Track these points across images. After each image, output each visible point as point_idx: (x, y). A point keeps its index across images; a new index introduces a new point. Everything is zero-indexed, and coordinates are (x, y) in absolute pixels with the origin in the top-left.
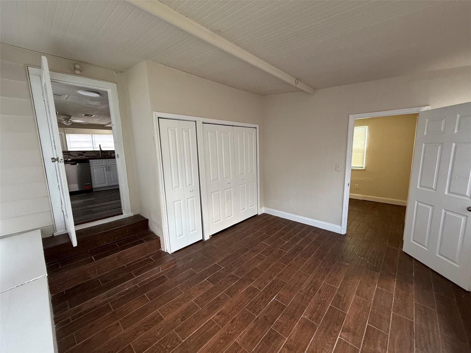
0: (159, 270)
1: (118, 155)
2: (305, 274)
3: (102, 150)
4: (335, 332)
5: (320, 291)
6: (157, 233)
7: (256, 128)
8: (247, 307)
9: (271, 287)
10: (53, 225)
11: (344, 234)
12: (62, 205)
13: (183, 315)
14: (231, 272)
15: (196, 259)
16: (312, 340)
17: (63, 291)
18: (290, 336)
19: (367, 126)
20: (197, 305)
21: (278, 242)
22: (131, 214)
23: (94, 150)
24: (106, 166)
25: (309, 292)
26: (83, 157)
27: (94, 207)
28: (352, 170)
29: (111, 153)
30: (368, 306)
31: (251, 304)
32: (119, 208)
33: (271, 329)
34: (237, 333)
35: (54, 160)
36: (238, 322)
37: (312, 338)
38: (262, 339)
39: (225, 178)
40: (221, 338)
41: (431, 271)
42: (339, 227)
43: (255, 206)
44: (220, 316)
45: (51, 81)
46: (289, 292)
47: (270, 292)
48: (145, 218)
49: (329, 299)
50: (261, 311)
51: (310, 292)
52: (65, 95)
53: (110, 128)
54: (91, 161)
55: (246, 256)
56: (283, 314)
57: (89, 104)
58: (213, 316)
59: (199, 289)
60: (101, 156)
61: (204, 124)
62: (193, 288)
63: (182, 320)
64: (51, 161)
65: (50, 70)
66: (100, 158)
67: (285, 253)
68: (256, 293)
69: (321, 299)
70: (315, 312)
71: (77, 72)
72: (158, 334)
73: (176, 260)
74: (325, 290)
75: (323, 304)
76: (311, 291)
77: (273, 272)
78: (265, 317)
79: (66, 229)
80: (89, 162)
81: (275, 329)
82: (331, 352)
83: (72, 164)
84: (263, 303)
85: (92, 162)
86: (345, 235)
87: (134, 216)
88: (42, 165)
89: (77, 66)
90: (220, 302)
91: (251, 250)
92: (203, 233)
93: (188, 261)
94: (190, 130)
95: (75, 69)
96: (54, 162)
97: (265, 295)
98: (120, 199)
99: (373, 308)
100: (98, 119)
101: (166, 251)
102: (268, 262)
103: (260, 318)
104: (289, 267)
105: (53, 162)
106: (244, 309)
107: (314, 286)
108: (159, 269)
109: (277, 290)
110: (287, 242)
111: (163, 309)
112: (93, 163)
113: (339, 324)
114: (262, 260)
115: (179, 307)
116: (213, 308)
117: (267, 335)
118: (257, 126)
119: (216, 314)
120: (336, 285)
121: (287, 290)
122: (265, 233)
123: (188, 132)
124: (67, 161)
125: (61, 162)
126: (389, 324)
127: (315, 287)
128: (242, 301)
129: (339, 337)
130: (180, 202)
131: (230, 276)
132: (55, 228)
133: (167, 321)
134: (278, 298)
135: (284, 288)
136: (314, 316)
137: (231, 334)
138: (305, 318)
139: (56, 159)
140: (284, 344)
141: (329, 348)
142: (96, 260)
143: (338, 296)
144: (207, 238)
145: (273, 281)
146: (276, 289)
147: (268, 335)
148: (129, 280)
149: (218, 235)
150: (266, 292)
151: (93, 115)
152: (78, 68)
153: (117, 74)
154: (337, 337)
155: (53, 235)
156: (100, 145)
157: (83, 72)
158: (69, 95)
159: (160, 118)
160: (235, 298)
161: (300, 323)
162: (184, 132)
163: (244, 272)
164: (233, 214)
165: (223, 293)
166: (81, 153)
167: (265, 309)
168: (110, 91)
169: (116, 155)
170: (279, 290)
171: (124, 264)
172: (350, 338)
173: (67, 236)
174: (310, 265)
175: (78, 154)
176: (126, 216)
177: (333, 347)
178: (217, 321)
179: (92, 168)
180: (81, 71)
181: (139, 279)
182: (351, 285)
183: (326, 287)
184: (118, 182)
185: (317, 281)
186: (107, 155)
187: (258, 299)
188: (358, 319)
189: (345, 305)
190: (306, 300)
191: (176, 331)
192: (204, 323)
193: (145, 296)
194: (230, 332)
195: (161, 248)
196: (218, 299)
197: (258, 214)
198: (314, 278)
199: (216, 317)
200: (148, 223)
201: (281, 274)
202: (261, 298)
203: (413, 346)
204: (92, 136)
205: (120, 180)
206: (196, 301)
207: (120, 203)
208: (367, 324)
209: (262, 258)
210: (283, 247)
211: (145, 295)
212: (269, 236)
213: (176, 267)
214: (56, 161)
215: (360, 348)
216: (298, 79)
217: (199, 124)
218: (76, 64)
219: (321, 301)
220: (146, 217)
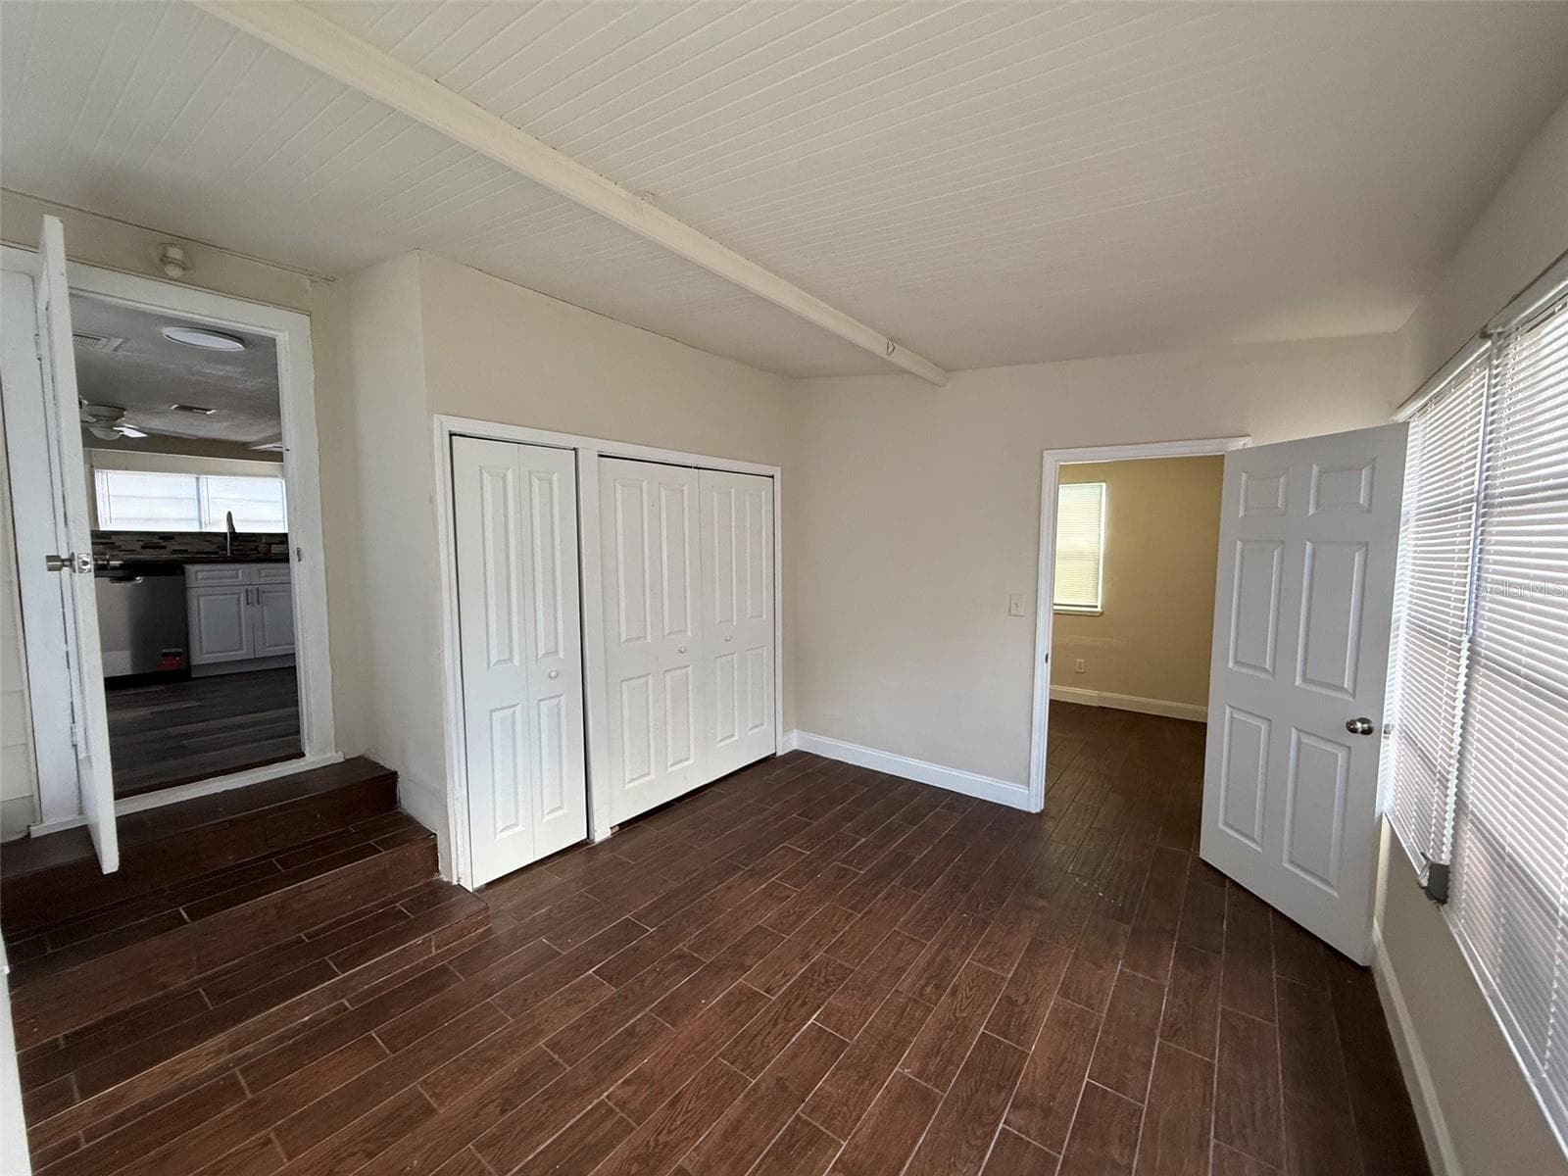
0: (427, 947)
1: (298, 552)
2: (913, 940)
3: (237, 531)
4: (992, 1111)
5: (954, 993)
6: (428, 820)
7: (773, 477)
8: (722, 1055)
9: (807, 986)
10: (32, 796)
11: (1038, 811)
12: (74, 723)
13: (507, 1094)
14: (677, 942)
15: (560, 906)
16: (921, 1142)
17: (57, 1040)
18: (856, 1133)
19: (1104, 484)
20: (556, 1056)
21: (834, 843)
22: (334, 753)
23: (204, 530)
24: (250, 588)
25: (922, 995)
26: (163, 555)
27: (193, 735)
28: (1055, 614)
29: (270, 544)
30: (1092, 1026)
31: (737, 1042)
32: (291, 734)
33: (798, 1117)
34: (687, 1138)
35: (56, 563)
36: (693, 1103)
37: (921, 1134)
38: (766, 1151)
39: (669, 634)
40: (635, 1159)
41: (1273, 913)
42: (1022, 789)
43: (765, 726)
44: (633, 1088)
45: (71, 295)
46: (860, 999)
47: (800, 1001)
48: (386, 769)
49: (979, 1012)
50: (769, 1061)
51: (924, 993)
52: (113, 339)
53: (277, 456)
54: (191, 569)
55: (729, 888)
56: (838, 1068)
57: (200, 373)
58: (611, 1089)
59: (568, 1004)
60: (231, 553)
61: (602, 458)
62: (546, 1003)
63: (503, 1112)
64: (45, 567)
65: (70, 258)
66: (226, 561)
67: (856, 874)
68: (755, 1009)
69: (957, 1014)
70: (936, 1056)
71: (174, 272)
72: (416, 1162)
73: (490, 912)
74: (971, 984)
75: (960, 1030)
76: (928, 990)
77: (814, 937)
78: (779, 1080)
79: (81, 813)
80: (183, 572)
81: (809, 1116)
82: (976, 1173)
83: (119, 579)
84: (775, 1039)
85: (196, 573)
86: (1040, 815)
87: (347, 761)
88: (11, 582)
89: (175, 253)
90: (637, 1044)
91: (749, 871)
92: (591, 818)
93: (530, 914)
94: (555, 477)
95: (165, 260)
96: (59, 569)
97: (786, 1010)
98: (295, 702)
99: (1105, 1032)
100: (225, 424)
101: (455, 883)
102: (800, 907)
103: (763, 1086)
104: (865, 919)
105: (51, 569)
106: (715, 1059)
107: (937, 976)
108: (427, 942)
109: (823, 993)
110: (864, 840)
111: (436, 1079)
112: (200, 576)
113: (1004, 1087)
114: (781, 900)
115: (493, 1069)
116: (611, 1062)
117: (783, 1138)
118: (777, 472)
119: (620, 1082)
120: (1002, 968)
121: (855, 992)
122: (794, 815)
123: (550, 482)
124: (106, 569)
125: (82, 571)
126: (1148, 1074)
127: (941, 976)
128: (706, 1037)
129: (1001, 1126)
130: (514, 713)
131: (672, 958)
132: (37, 806)
133: (451, 1118)
134: (826, 1017)
135: (846, 988)
136: (933, 1068)
137: (666, 1144)
138: (904, 1077)
139: (63, 561)
140: (833, 1162)
141: (971, 1162)
142: (193, 921)
143: (1009, 1000)
144: (601, 833)
145: (813, 964)
146: (819, 990)
147: (788, 1138)
148: (317, 985)
149: (640, 823)
150: (790, 1001)
151: (209, 410)
152: (178, 257)
153: (315, 284)
154: (997, 1125)
155: (29, 834)
156: (229, 514)
157: (192, 272)
158: (127, 340)
159: (455, 435)
160: (687, 1028)
161: (889, 1092)
162: (535, 482)
163: (722, 941)
164: (692, 754)
165: (646, 1014)
166: (156, 540)
167: (783, 1055)
168: (287, 338)
169: (291, 552)
170: (831, 994)
171: (299, 932)
172: (1033, 1125)
173: (83, 836)
174: (931, 909)
175: (141, 543)
176: (312, 763)
177: (982, 1157)
178: (622, 1104)
179: (192, 594)
180: (184, 269)
181: (353, 983)
182: (1046, 967)
183: (975, 976)
184: (293, 644)
185: (947, 960)
186: (256, 549)
187: (762, 1025)
188: (1061, 1068)
189: (1025, 1029)
190: (913, 1018)
191: (480, 1148)
192: (578, 1113)
193: (374, 1039)
194: (662, 1139)
195: (438, 871)
196: (631, 1032)
197: (775, 754)
198: (939, 951)
199: (619, 1092)
200: (395, 785)
201: (840, 943)
202: (773, 1022)
203: (1209, 1134)
204: (198, 479)
205: (300, 638)
206: (554, 1045)
207: (296, 716)
208: (1086, 1079)
209: (782, 895)
210: (850, 859)
211: (374, 1035)
212: (808, 824)
213: (491, 935)
214: (64, 566)
215: (1060, 1153)
216: (894, 340)
217: (588, 459)
218: (171, 245)
219: (957, 1020)
220: (387, 766)
